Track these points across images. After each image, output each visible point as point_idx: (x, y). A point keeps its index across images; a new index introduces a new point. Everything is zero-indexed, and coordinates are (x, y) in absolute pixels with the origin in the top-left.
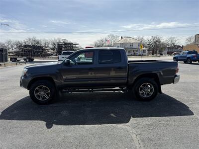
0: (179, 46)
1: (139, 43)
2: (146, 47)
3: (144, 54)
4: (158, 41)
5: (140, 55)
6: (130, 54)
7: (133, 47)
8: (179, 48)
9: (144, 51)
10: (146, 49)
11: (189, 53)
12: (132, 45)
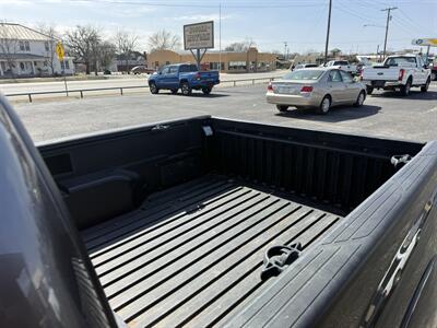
0: (138, 54)
1: (46, 43)
2: (67, 53)
3: (66, 71)
4: (93, 39)
5: (56, 75)
6: (27, 72)
7: (31, 52)
8: (140, 58)
9: (64, 64)
10: (70, 59)
11: (184, 68)
12: (25, 45)
